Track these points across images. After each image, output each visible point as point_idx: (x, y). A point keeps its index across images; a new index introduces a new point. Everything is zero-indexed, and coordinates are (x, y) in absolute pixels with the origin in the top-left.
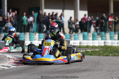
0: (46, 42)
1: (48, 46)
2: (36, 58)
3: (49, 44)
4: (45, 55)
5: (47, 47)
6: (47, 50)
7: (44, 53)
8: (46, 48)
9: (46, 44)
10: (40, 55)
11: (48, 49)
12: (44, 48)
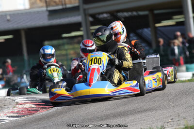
0: (91, 56)
1: (97, 64)
2: (76, 90)
3: (98, 61)
4: (94, 82)
5: (96, 66)
6: (96, 72)
7: (90, 78)
8: (94, 69)
9: (92, 60)
10: (83, 84)
11: (98, 70)
12: (90, 69)
